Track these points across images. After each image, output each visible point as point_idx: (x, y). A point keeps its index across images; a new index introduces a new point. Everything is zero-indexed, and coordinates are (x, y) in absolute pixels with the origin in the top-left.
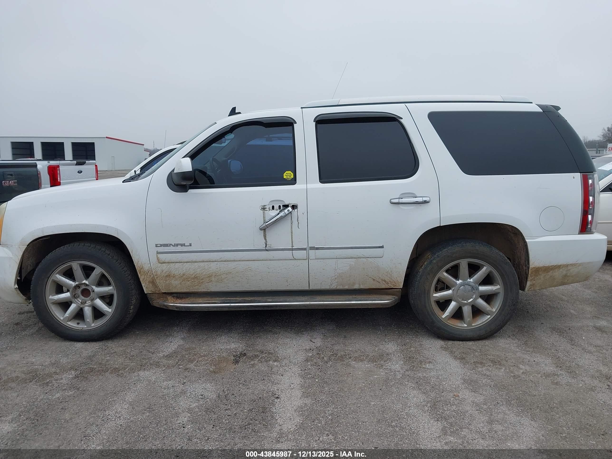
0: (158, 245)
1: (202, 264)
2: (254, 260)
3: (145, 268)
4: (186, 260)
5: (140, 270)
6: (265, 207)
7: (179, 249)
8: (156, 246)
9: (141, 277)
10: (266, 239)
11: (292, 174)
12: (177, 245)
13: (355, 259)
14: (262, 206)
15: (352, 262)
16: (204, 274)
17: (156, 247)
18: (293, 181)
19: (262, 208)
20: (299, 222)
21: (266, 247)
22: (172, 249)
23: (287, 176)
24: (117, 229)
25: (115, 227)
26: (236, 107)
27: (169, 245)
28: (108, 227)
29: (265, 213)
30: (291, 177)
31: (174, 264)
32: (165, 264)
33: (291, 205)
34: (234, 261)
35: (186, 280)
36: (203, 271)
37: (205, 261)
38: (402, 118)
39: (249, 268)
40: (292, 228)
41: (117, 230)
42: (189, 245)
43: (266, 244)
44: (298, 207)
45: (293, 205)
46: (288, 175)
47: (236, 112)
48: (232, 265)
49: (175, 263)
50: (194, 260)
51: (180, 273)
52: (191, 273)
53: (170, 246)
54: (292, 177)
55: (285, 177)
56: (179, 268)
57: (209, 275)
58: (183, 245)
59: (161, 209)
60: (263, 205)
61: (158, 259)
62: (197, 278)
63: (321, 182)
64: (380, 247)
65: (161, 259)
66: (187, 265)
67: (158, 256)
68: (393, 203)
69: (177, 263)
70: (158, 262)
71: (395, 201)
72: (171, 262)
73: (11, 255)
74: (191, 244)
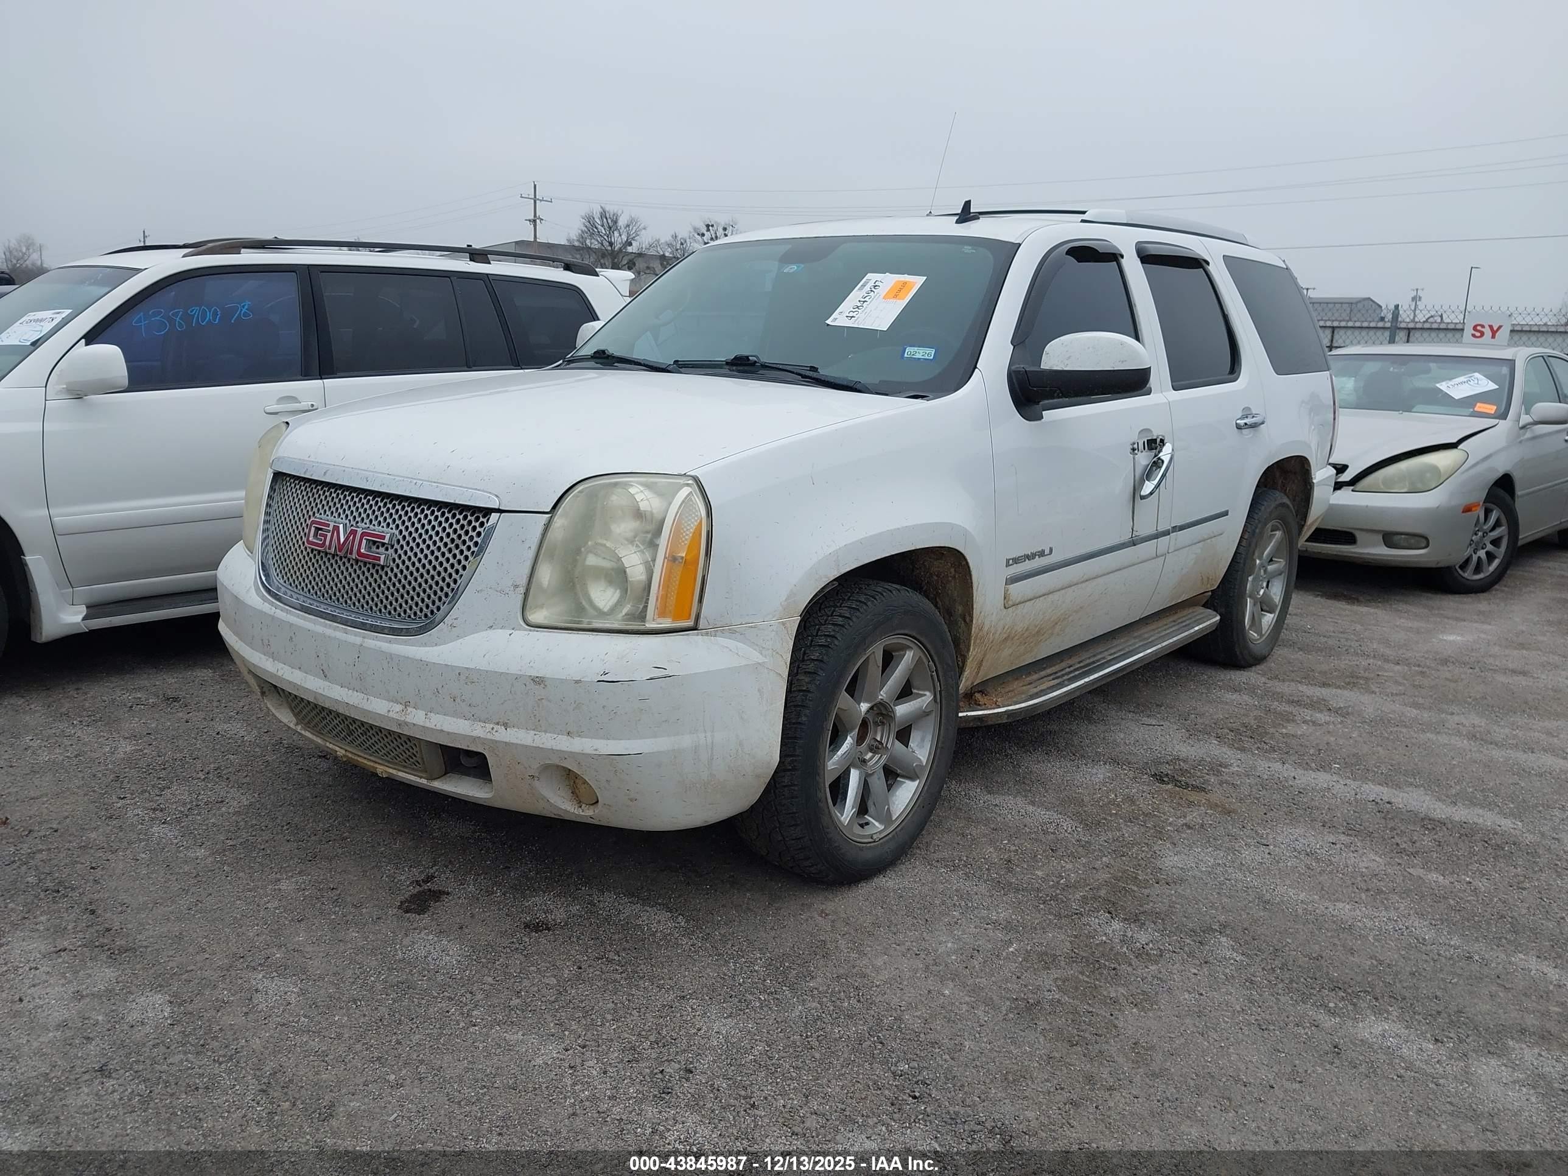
0: (1010, 562)
2: (1117, 570)
3: (985, 626)
4: (1041, 594)
6: (1134, 446)
7: (1037, 564)
8: (1008, 565)
10: (1134, 519)
12: (1034, 556)
13: (1204, 543)
14: (1129, 444)
15: (1197, 549)
16: (1054, 618)
17: (1007, 567)
18: (1146, 388)
19: (1131, 449)
21: (1131, 537)
22: (1026, 567)
24: (966, 530)
25: (963, 525)
26: (966, 198)
27: (1024, 558)
28: (952, 527)
29: (1135, 459)
31: (1023, 605)
32: (1012, 610)
33: (1159, 439)
35: (1024, 641)
36: (1052, 612)
37: (1064, 587)
38: (1207, 264)
39: (1105, 590)
41: (965, 532)
42: (1048, 551)
43: (1133, 531)
44: (1165, 442)
45: (1161, 439)
48: (1090, 588)
49: (1025, 604)
51: (1023, 626)
52: (1038, 622)
57: (1055, 621)
58: (1042, 554)
59: (1015, 468)
60: (1131, 441)
61: (1005, 598)
62: (1037, 633)
63: (1174, 389)
64: (1226, 513)
65: (1011, 598)
66: (1039, 603)
67: (1008, 590)
68: (1239, 427)
69: (1028, 603)
70: (1003, 607)
71: (1241, 422)
72: (1022, 600)
73: (756, 657)
74: (1051, 550)
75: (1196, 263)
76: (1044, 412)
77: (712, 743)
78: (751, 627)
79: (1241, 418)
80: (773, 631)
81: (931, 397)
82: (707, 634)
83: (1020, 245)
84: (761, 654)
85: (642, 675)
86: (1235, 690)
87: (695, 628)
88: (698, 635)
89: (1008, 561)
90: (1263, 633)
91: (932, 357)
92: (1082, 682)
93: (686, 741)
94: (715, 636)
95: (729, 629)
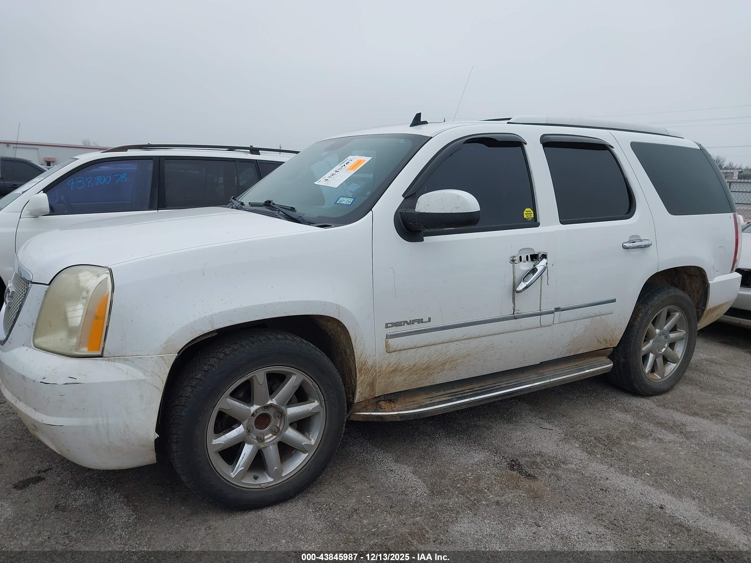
0: (389, 325)
1: (440, 347)
2: (500, 333)
3: (369, 362)
4: (422, 344)
5: (362, 367)
6: (515, 258)
7: (416, 327)
8: (387, 326)
9: (359, 378)
10: (514, 303)
11: (532, 212)
12: (412, 322)
13: (591, 318)
14: (512, 257)
15: (587, 322)
16: (439, 360)
17: (386, 328)
18: (534, 223)
19: (511, 260)
20: (548, 276)
21: (514, 314)
22: (406, 328)
23: (527, 215)
24: (339, 305)
25: (335, 303)
26: (421, 113)
27: (403, 323)
28: (325, 303)
29: (515, 267)
30: (531, 216)
31: (405, 351)
32: (395, 354)
33: (541, 255)
34: (478, 337)
35: (414, 373)
36: (440, 356)
37: (445, 342)
38: (613, 147)
39: (491, 345)
40: (541, 285)
41: (338, 307)
42: (427, 320)
43: (514, 310)
44: (548, 256)
45: (542, 255)
46: (528, 213)
47: (421, 120)
48: (474, 343)
49: (407, 350)
50: (433, 342)
51: (410, 364)
52: (424, 362)
53: (404, 325)
54: (533, 216)
55: (525, 216)
56: (411, 356)
57: (444, 362)
58: (420, 321)
59: (393, 270)
60: (512, 255)
61: (386, 347)
62: (428, 368)
63: (562, 223)
64: (614, 301)
65: (391, 347)
66: (421, 351)
67: (387, 342)
68: (625, 248)
69: (410, 350)
70: (385, 352)
71: (627, 245)
72: (403, 348)
73: (140, 375)
74: (430, 319)
75: (603, 147)
76: (424, 237)
77: (107, 424)
78: (139, 358)
79: (629, 242)
80: (153, 361)
81: (333, 226)
82: (109, 360)
83: (432, 138)
84: (145, 374)
85: (61, 381)
86: (626, 411)
87: (101, 356)
88: (103, 360)
89: (387, 324)
90: (665, 375)
91: (350, 204)
92: (468, 400)
93: (90, 421)
94: (114, 362)
95: (124, 358)
